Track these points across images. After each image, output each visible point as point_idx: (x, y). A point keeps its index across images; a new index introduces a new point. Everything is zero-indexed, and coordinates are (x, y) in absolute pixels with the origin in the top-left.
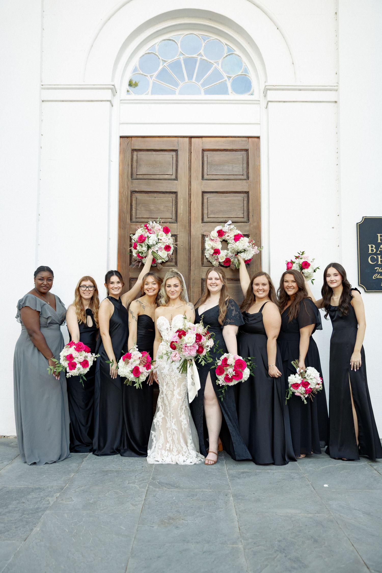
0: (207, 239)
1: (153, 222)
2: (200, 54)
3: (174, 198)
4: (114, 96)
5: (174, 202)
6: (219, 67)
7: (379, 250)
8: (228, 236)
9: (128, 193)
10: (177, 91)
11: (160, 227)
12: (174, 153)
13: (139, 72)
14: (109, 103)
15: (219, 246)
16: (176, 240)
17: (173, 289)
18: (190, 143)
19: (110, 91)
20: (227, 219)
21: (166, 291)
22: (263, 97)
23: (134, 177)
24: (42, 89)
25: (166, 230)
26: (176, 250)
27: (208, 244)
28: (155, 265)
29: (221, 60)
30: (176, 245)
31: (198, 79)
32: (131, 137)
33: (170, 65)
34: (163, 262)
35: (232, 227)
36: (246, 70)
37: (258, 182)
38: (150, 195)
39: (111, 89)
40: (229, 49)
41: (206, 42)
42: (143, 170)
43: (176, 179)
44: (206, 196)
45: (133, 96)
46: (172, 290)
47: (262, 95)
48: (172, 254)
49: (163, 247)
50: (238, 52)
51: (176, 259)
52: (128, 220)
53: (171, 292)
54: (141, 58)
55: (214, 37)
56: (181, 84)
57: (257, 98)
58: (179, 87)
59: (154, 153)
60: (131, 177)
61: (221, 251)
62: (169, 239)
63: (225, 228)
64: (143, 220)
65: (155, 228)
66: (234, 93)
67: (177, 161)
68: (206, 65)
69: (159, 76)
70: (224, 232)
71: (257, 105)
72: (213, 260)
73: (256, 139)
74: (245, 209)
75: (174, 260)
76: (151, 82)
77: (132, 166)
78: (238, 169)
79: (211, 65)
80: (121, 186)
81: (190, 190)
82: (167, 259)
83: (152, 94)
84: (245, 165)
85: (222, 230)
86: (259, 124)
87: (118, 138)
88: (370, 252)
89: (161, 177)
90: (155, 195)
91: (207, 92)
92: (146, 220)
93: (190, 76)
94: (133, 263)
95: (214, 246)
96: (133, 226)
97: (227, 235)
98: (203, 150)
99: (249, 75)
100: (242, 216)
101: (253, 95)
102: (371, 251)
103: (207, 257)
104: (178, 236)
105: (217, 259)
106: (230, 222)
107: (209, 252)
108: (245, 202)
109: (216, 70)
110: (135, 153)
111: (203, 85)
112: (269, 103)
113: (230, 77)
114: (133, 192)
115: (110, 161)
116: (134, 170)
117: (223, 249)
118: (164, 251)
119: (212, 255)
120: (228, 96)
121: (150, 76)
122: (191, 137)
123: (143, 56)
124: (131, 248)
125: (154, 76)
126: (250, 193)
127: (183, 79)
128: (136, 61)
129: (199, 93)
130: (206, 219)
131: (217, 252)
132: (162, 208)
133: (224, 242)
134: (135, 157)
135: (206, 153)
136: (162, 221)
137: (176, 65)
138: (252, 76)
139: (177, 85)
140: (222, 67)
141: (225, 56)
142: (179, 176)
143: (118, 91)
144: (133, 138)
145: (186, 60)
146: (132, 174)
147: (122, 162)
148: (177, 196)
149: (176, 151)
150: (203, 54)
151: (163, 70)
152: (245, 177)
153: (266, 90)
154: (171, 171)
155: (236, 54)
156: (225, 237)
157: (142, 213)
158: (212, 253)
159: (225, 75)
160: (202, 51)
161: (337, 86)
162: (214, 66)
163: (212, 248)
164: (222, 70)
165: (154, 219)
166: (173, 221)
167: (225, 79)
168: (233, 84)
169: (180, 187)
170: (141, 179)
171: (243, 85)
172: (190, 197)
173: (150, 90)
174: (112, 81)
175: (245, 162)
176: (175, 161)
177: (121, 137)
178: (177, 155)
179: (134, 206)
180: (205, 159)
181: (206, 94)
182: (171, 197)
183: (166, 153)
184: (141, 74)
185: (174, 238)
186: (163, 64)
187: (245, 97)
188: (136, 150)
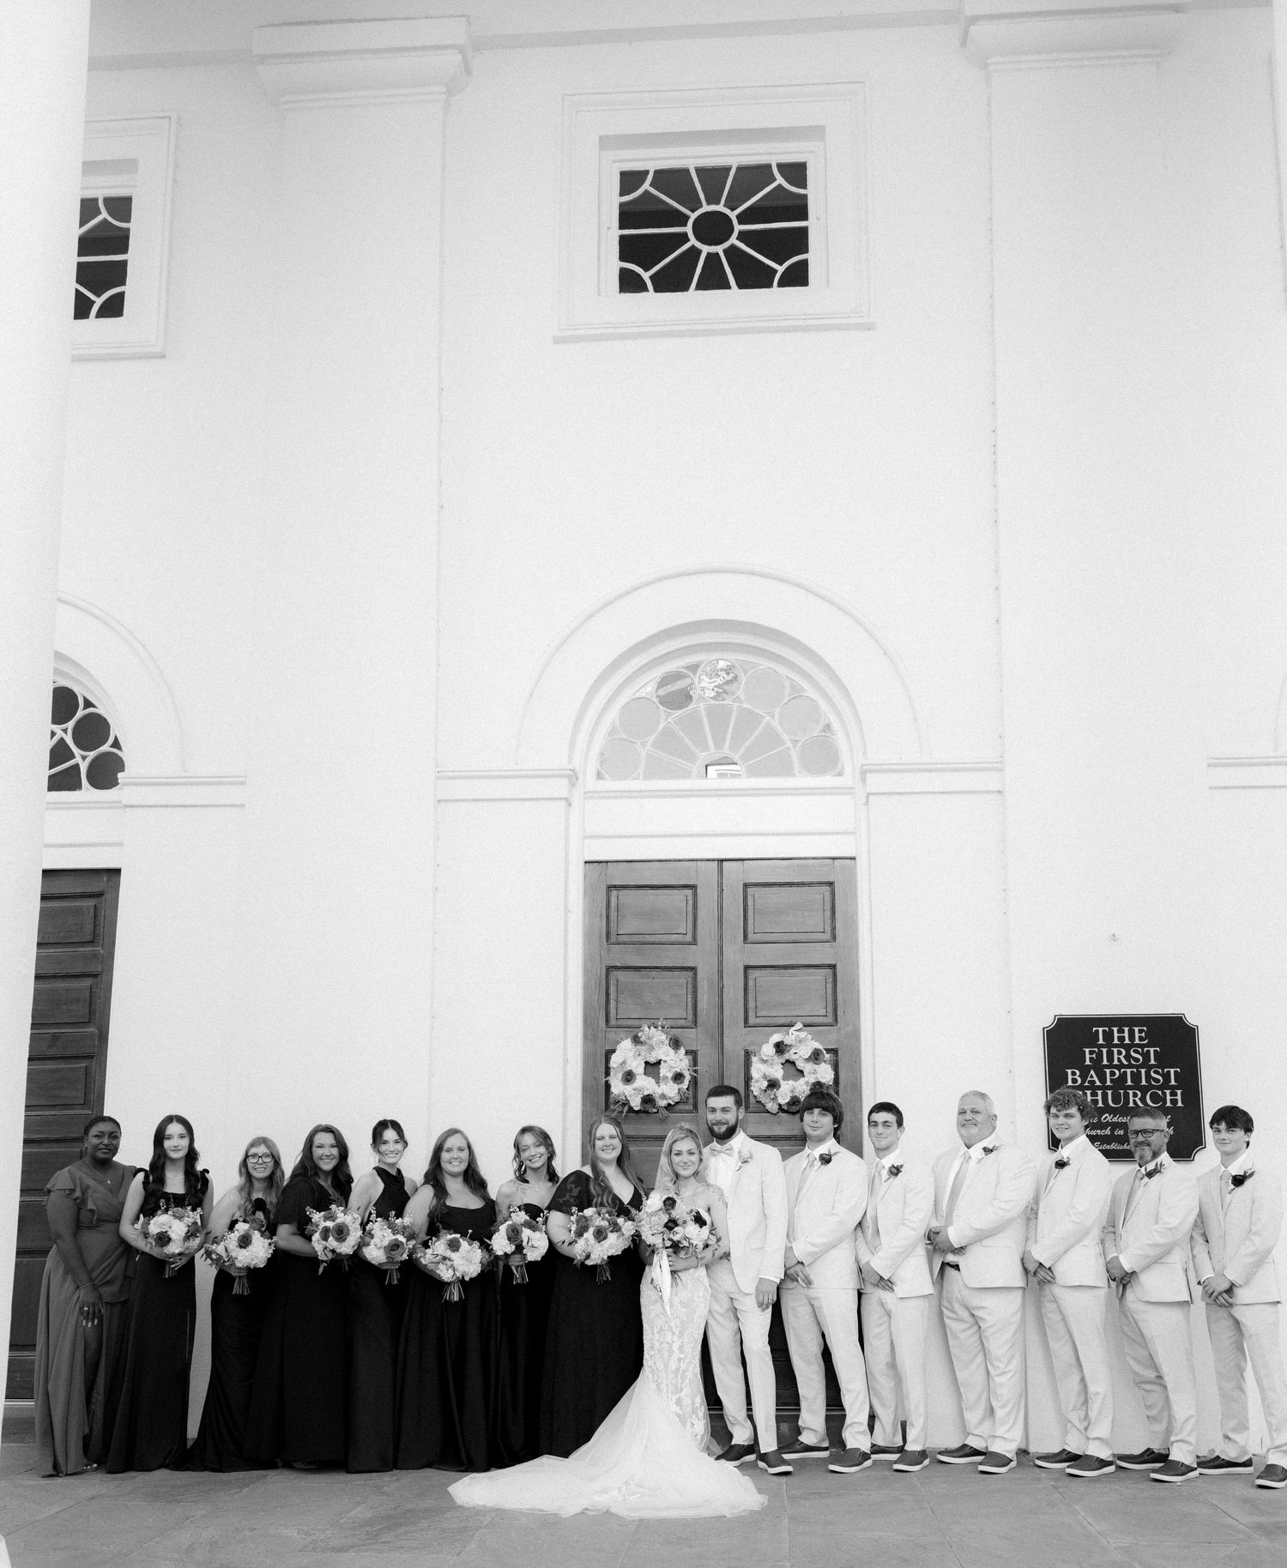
0: (754, 1059)
1: (649, 1028)
2: (738, 699)
3: (690, 980)
4: (573, 785)
5: (690, 986)
6: (776, 724)
7: (1089, 1079)
8: (796, 1053)
9: (601, 970)
10: (695, 772)
11: (664, 1037)
12: (689, 892)
13: (618, 736)
14: (563, 803)
15: (777, 1072)
16: (695, 1062)
17: (685, 1157)
18: (721, 871)
19: (565, 781)
20: (793, 1019)
21: (671, 1163)
22: (860, 784)
23: (613, 938)
24: (438, 778)
25: (676, 1044)
26: (694, 1082)
27: (758, 1070)
28: (655, 1110)
29: (778, 710)
30: (696, 1071)
31: (735, 748)
32: (607, 862)
33: (681, 722)
34: (669, 1104)
35: (802, 1035)
36: (828, 727)
37: (853, 947)
38: (644, 973)
39: (569, 777)
40: (795, 687)
41: (748, 674)
42: (629, 925)
43: (694, 942)
44: (753, 974)
45: (609, 784)
46: (685, 1160)
47: (858, 777)
48: (687, 1089)
49: (670, 1075)
50: (811, 693)
51: (695, 1097)
52: (602, 1023)
53: (682, 1164)
54: (623, 707)
55: (765, 664)
56: (703, 758)
57: (849, 784)
58: (699, 763)
59: (651, 891)
60: (607, 941)
61: (782, 1083)
62: (681, 1060)
63: (790, 1037)
64: (630, 1023)
65: (655, 1039)
66: (804, 773)
67: (695, 907)
68: (749, 720)
69: (658, 744)
70: (786, 1045)
71: (847, 797)
72: (767, 1101)
73: (849, 861)
74: (830, 998)
75: (691, 1101)
76: (643, 753)
77: (608, 917)
78: (816, 921)
79: (758, 718)
80: (588, 958)
81: (721, 963)
82: (677, 1099)
83: (645, 778)
84: (828, 913)
85: (782, 1042)
86: (853, 833)
87: (582, 864)
88: (1070, 1083)
89: (666, 938)
90: (654, 973)
91: (752, 772)
92: (636, 1023)
93: (719, 740)
94: (612, 1107)
95: (767, 1074)
96: (612, 1035)
97: (793, 1051)
98: (746, 886)
99: (835, 737)
100: (823, 1012)
101: (841, 775)
102: (1073, 1082)
103: (755, 1094)
104: (699, 1053)
105: (775, 1099)
106: (799, 1025)
107: (756, 1084)
108: (830, 986)
109: (769, 729)
110: (614, 893)
111: (745, 758)
112: (871, 797)
114: (610, 969)
115: (567, 911)
116: (613, 925)
117: (785, 1078)
118: (671, 1083)
119: (765, 1091)
120: (791, 779)
121: (641, 743)
122: (722, 861)
123: (629, 704)
124: (607, 1079)
125: (649, 743)
126: (838, 967)
127: (705, 747)
128: (613, 715)
129: (738, 775)
130: (752, 1021)
131: (773, 1084)
132: (666, 998)
133: (787, 1065)
134: (614, 900)
135: (750, 891)
136: (668, 1023)
137: (692, 722)
138: (840, 737)
139: (693, 759)
140: (781, 725)
141: (786, 700)
142: (699, 939)
143: (581, 776)
144: (609, 864)
145: (711, 711)
146: (608, 934)
147: (589, 913)
148: (696, 974)
149: (693, 887)
150: (742, 697)
151: (669, 730)
152: (827, 936)
153: (864, 773)
154: (684, 927)
155: (806, 697)
156: (789, 1055)
157: (627, 1009)
158: (764, 1088)
159: (785, 737)
160: (741, 693)
161: (1001, 762)
162: (765, 721)
163: (765, 1077)
164: (780, 728)
165: (652, 1021)
166: (689, 1024)
167: (786, 746)
168: (802, 755)
169: (702, 958)
170: (625, 943)
171: (822, 756)
172: (721, 977)
173: (641, 770)
174: (570, 763)
175: (828, 906)
176: (690, 908)
177: (586, 862)
178: (695, 895)
179: (612, 996)
180: (750, 902)
181: (748, 777)
182: (683, 978)
183: (675, 892)
184: (620, 739)
185: (690, 1057)
186: (666, 719)
187: (827, 781)
188: (615, 887)
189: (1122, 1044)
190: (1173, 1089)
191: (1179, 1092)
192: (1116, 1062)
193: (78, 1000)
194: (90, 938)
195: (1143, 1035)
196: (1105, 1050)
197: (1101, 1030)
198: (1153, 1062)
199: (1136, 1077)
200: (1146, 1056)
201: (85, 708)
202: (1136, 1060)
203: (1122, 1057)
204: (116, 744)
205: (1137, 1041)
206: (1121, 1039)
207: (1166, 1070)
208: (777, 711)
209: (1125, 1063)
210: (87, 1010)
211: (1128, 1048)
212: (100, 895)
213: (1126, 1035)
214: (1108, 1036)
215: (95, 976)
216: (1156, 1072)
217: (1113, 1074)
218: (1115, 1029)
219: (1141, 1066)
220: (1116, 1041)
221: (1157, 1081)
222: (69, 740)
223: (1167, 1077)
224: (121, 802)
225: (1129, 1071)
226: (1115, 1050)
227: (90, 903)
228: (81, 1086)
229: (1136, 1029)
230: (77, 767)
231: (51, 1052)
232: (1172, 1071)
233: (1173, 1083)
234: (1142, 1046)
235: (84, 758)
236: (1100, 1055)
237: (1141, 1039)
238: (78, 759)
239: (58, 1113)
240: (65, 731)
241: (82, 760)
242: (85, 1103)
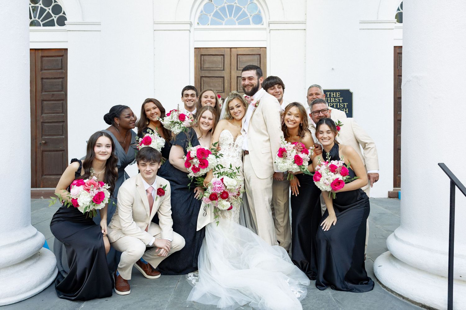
2: (236, 3)
3: (223, 80)
4: (191, 26)
5: (223, 82)
6: (246, 10)
9: (199, 77)
10: (224, 23)
12: (222, 56)
13: (203, 13)
14: (189, 31)
18: (231, 51)
19: (189, 25)
22: (268, 27)
24: (154, 24)
31: (234, 17)
32: (200, 48)
33: (220, 9)
36: (260, 12)
38: (211, 78)
39: (190, 24)
42: (207, 65)
43: (224, 70)
45: (201, 26)
47: (267, 25)
56: (226, 19)
57: (265, 27)
58: (225, 21)
59: (212, 56)
60: (201, 69)
66: (253, 24)
67: (224, 61)
68: (238, 9)
69: (214, 15)
71: (265, 31)
73: (264, 49)
76: (210, 18)
77: (201, 63)
79: (241, 9)
80: (196, 74)
81: (231, 76)
83: (211, 25)
84: (259, 62)
86: (266, 41)
87: (194, 49)
89: (216, 69)
90: (213, 78)
93: (230, 15)
98: (237, 55)
99: (262, 14)
101: (263, 25)
109: (244, 12)
110: (202, 57)
111: (237, 20)
112: (271, 31)
113: (252, 15)
114: (201, 77)
115: (190, 61)
116: (202, 65)
120: (250, 26)
121: (210, 15)
122: (231, 48)
123: (206, 4)
125: (212, 15)
127: (227, 17)
128: (202, 7)
129: (235, 24)
132: (216, 85)
134: (202, 58)
135: (239, 56)
136: (217, 92)
137: (223, 9)
139: (223, 20)
140: (247, 10)
141: (249, 3)
142: (225, 69)
143: (193, 24)
144: (201, 49)
145: (228, 6)
147: (196, 61)
148: (224, 79)
149: (223, 55)
150: (237, 3)
151: (216, 11)
153: (269, 24)
154: (221, 66)
155: (255, 3)
159: (248, 14)
160: (236, 1)
161: (306, 21)
162: (243, 9)
164: (247, 11)
167: (248, 17)
168: (253, 19)
169: (226, 74)
170: (205, 70)
171: (258, 19)
172: (231, 79)
173: (209, 23)
174: (190, 19)
175: (259, 61)
176: (223, 61)
177: (195, 48)
178: (224, 57)
179: (202, 84)
180: (238, 59)
181: (238, 25)
182: (221, 80)
183: (218, 56)
184: (204, 14)
185: (223, 100)
186: (216, 8)
187: (259, 26)
188: (203, 55)
189: (333, 97)
190: (346, 109)
191: (347, 109)
192: (332, 102)
193: (59, 85)
194: (60, 68)
195: (339, 94)
196: (329, 98)
197: (328, 93)
198: (341, 102)
199: (337, 105)
200: (339, 100)
201: (54, 3)
202: (337, 101)
203: (333, 100)
204: (64, 13)
205: (337, 96)
206: (333, 96)
207: (344, 104)
208: (246, 7)
209: (334, 102)
210: (61, 87)
211: (335, 98)
212: (62, 56)
213: (335, 94)
214: (330, 95)
215: (63, 78)
216: (342, 104)
217: (331, 105)
218: (332, 93)
219: (338, 103)
220: (332, 96)
221: (342, 106)
222: (51, 12)
223: (344, 105)
224: (66, 30)
225: (335, 104)
226: (332, 98)
227: (60, 58)
228: (61, 108)
229: (337, 93)
230: (53, 20)
231: (53, 99)
232: (346, 104)
233: (346, 107)
234: (339, 97)
235: (55, 17)
236: (328, 99)
237: (338, 96)
238: (54, 17)
239: (56, 115)
240: (49, 9)
241: (55, 18)
242: (63, 112)
